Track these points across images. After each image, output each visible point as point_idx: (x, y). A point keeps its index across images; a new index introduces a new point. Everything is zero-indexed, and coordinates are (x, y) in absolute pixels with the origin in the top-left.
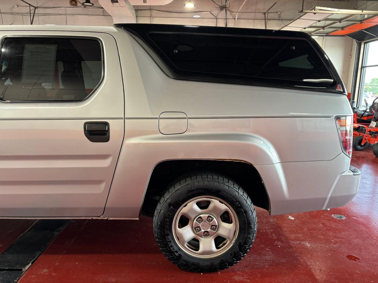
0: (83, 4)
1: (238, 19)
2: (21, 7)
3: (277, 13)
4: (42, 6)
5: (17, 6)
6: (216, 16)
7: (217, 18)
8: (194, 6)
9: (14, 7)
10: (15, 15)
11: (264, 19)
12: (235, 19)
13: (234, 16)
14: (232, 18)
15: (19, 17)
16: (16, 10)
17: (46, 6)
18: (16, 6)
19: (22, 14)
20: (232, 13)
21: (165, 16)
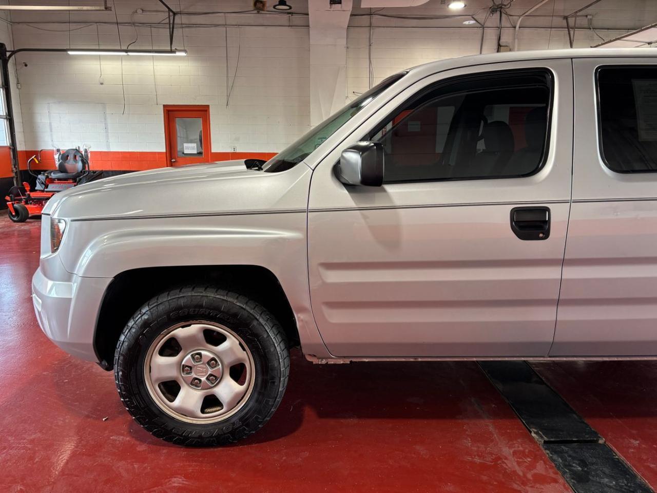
0: (274, 7)
1: (520, 27)
2: (148, 13)
3: (587, 16)
4: (186, 11)
5: (143, 11)
6: (482, 23)
7: (483, 27)
8: (464, 6)
9: (136, 12)
10: (138, 26)
11: (566, 27)
12: (515, 27)
13: (514, 22)
14: (509, 25)
15: (146, 30)
16: (140, 17)
17: (191, 10)
18: (140, 11)
19: (151, 25)
20: (510, 17)
21: (394, 26)
